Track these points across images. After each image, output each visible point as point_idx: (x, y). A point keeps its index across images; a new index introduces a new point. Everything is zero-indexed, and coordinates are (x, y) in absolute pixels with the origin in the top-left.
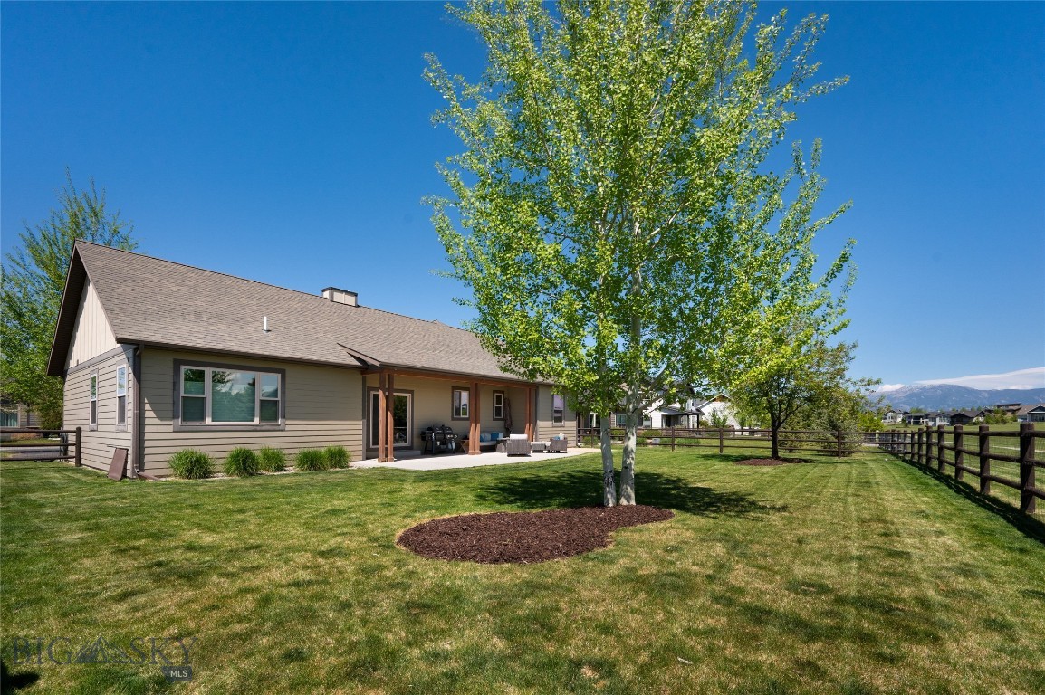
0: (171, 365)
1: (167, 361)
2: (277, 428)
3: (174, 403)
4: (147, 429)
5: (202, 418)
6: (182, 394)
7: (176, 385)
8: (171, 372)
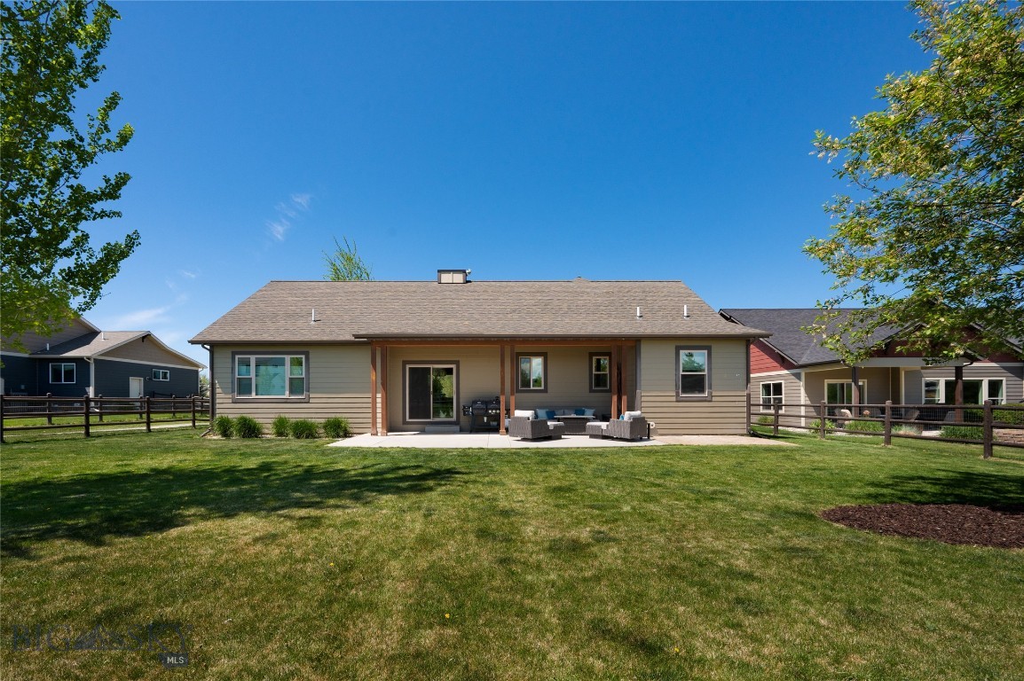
0: (230, 355)
1: (228, 353)
2: (303, 401)
3: (233, 382)
4: (218, 401)
5: (250, 393)
6: (237, 376)
7: (233, 369)
8: (230, 360)
